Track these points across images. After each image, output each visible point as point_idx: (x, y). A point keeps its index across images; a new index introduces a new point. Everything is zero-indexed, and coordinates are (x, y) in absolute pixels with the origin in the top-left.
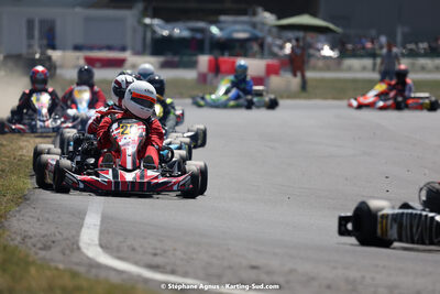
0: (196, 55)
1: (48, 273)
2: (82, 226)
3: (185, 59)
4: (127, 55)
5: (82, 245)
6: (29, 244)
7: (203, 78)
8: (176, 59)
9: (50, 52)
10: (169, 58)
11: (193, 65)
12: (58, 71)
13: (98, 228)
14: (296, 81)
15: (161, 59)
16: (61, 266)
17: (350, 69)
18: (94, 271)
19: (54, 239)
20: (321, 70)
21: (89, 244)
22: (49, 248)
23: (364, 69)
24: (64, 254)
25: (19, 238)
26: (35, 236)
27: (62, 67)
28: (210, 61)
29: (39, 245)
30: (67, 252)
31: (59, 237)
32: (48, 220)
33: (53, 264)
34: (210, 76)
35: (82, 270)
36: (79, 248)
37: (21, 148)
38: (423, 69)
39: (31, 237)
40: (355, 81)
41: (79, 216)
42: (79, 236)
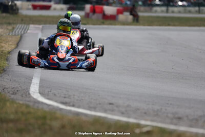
0: (84, 4)
1: (15, 105)
2: (31, 84)
3: (79, 6)
4: (52, 4)
5: (31, 92)
6: (6, 91)
7: (87, 15)
8: (75, 6)
9: (16, 2)
10: (72, 5)
11: (82, 9)
12: (20, 11)
13: (38, 85)
14: (130, 18)
15: (68, 6)
16: (21, 102)
17: (156, 11)
18: (37, 105)
19: (18, 89)
20: (142, 12)
21: (34, 92)
22: (16, 93)
23: (162, 12)
24: (22, 96)
25: (1, 89)
26: (9, 88)
27: (21, 9)
28: (91, 8)
29: (11, 92)
30: (24, 96)
31: (20, 89)
32: (15, 80)
33: (17, 101)
34: (91, 14)
35: (31, 104)
36: (29, 94)
37: (3, 47)
38: (190, 12)
39: (7, 89)
40: (158, 17)
41: (30, 79)
42: (29, 88)
